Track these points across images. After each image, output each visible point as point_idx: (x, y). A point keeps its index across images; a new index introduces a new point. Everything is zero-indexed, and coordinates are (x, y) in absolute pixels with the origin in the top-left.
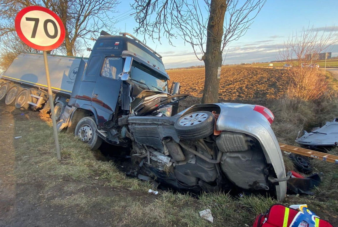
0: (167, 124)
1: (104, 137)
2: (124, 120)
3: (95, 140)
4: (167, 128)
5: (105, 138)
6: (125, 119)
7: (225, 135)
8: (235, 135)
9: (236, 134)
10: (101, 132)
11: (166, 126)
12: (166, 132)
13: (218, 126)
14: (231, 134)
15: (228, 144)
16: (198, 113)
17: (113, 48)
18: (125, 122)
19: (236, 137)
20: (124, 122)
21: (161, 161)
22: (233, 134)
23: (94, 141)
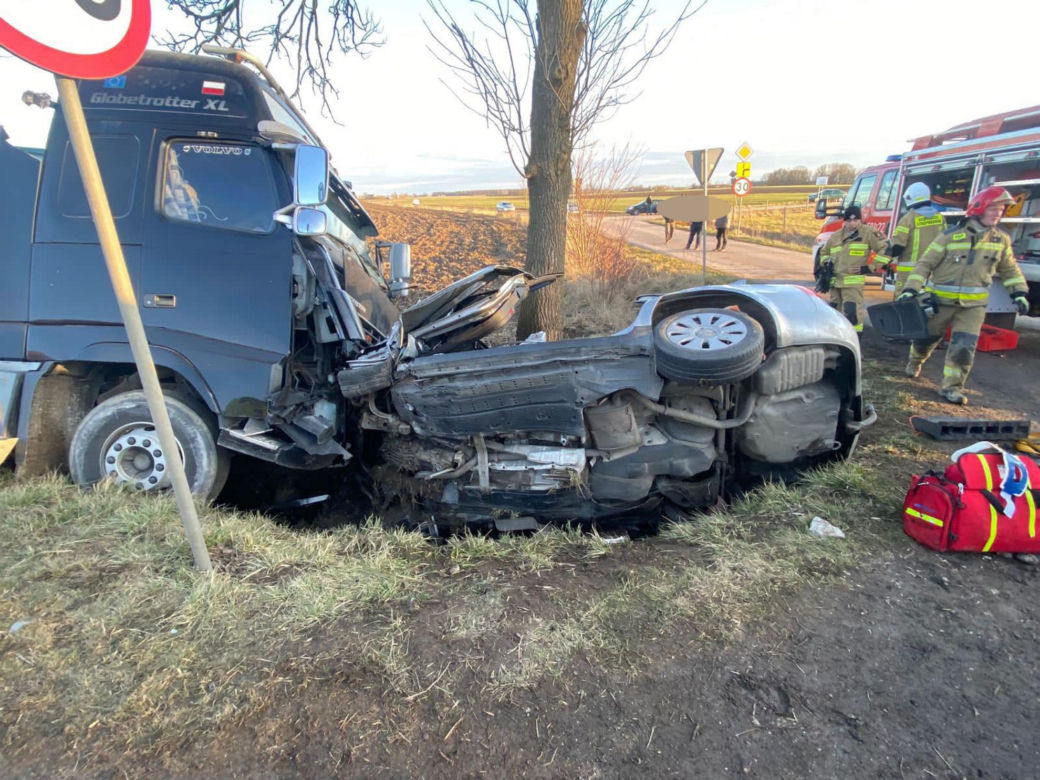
0: (614, 357)
1: (267, 450)
2: (381, 374)
3: (209, 472)
4: (610, 367)
5: (274, 452)
6: (383, 370)
7: (790, 356)
8: (809, 352)
9: (810, 349)
10: (252, 436)
11: (608, 364)
12: (609, 379)
13: (780, 338)
14: (800, 351)
15: (791, 374)
16: (718, 315)
17: (199, 108)
18: (385, 379)
19: (813, 355)
20: (381, 382)
21: (549, 467)
22: (804, 351)
23: (206, 478)
